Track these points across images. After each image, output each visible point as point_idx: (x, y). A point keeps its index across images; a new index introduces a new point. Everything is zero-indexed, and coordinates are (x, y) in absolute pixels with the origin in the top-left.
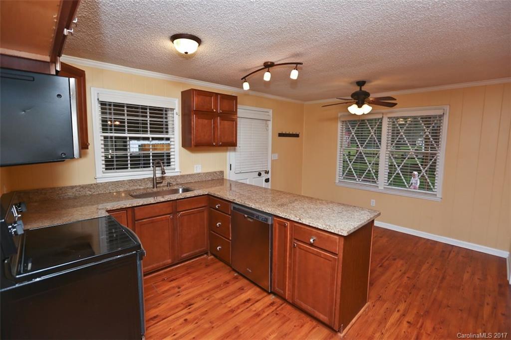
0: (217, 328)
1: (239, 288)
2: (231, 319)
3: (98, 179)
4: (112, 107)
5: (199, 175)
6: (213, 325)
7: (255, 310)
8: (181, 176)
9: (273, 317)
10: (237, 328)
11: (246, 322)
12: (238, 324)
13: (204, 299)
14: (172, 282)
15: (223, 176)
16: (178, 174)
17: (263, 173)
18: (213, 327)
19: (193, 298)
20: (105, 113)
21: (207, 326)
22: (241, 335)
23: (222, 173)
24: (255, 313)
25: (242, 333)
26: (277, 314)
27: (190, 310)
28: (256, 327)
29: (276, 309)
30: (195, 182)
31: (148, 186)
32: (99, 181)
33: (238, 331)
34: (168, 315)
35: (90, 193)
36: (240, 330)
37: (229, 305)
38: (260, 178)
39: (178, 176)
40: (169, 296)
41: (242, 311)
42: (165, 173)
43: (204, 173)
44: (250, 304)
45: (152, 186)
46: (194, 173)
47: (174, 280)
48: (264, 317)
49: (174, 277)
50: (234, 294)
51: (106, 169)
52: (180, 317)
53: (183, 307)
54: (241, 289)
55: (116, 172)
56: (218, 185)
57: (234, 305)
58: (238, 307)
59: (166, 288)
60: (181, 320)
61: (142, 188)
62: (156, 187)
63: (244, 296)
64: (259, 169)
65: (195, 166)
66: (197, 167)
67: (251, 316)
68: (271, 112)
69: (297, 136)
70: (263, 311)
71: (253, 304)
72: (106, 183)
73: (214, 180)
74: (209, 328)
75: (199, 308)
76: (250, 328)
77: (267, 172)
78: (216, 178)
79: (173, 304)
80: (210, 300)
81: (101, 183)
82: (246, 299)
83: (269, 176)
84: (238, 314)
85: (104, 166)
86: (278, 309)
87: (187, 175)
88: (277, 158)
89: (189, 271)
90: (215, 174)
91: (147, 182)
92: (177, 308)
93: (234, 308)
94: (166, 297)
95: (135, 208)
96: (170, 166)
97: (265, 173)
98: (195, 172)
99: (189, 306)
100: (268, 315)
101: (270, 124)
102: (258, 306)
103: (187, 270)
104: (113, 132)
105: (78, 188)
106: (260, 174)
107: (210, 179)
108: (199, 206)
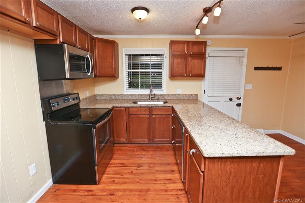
0: (140, 184)
1: (172, 170)
2: (150, 184)
3: (124, 92)
4: (131, 57)
5: (179, 95)
6: (140, 182)
7: (168, 187)
8: (167, 94)
9: (174, 198)
10: (148, 190)
11: (155, 190)
12: (151, 189)
13: (149, 166)
14: (144, 152)
15: (197, 98)
16: (166, 93)
17: (234, 99)
18: (139, 182)
19: (144, 164)
20: (130, 60)
21: (137, 180)
22: (147, 195)
23: (196, 95)
24: (166, 188)
25: (148, 194)
26: (178, 197)
27: (139, 168)
28: (158, 197)
29: (180, 194)
30: (176, 99)
31: (148, 99)
32: (125, 93)
33: (148, 192)
34: (128, 166)
35: (121, 98)
36: (149, 192)
37: (157, 176)
38: (231, 102)
39: (165, 95)
40: (136, 158)
41: (160, 183)
42: (152, 92)
43: (183, 95)
44: (169, 182)
45: (149, 99)
46: (175, 94)
47: (146, 151)
48: (168, 194)
49: (147, 150)
50: (166, 172)
51: (129, 88)
52: (130, 169)
53: (137, 165)
54: (173, 171)
55: (132, 90)
56: (193, 103)
57: (160, 177)
58: (160, 180)
59: (140, 153)
60: (130, 171)
61: (144, 99)
62: (151, 100)
63: (169, 176)
64: (231, 96)
65: (178, 89)
66: (178, 90)
67: (162, 189)
68: (246, 50)
69: (279, 69)
70: (171, 190)
71: (170, 183)
72: (128, 94)
73: (190, 99)
74: (137, 182)
75: (143, 170)
76: (155, 195)
77: (239, 99)
78: (192, 98)
79: (135, 162)
80: (151, 168)
81: (126, 94)
82: (169, 178)
83: (241, 101)
84: (157, 183)
85: (128, 86)
86: (181, 195)
87: (171, 95)
88: (251, 88)
89: (157, 149)
90: (191, 96)
91: (147, 96)
92: (134, 164)
93: (158, 179)
94: (135, 157)
95: (130, 108)
96: (161, 88)
97: (237, 99)
98: (177, 93)
99: (140, 166)
100: (172, 194)
101: (245, 60)
102: (172, 186)
103: (156, 149)
104: (132, 69)
105: (116, 96)
106: (231, 99)
107: (187, 98)
108: (166, 113)
